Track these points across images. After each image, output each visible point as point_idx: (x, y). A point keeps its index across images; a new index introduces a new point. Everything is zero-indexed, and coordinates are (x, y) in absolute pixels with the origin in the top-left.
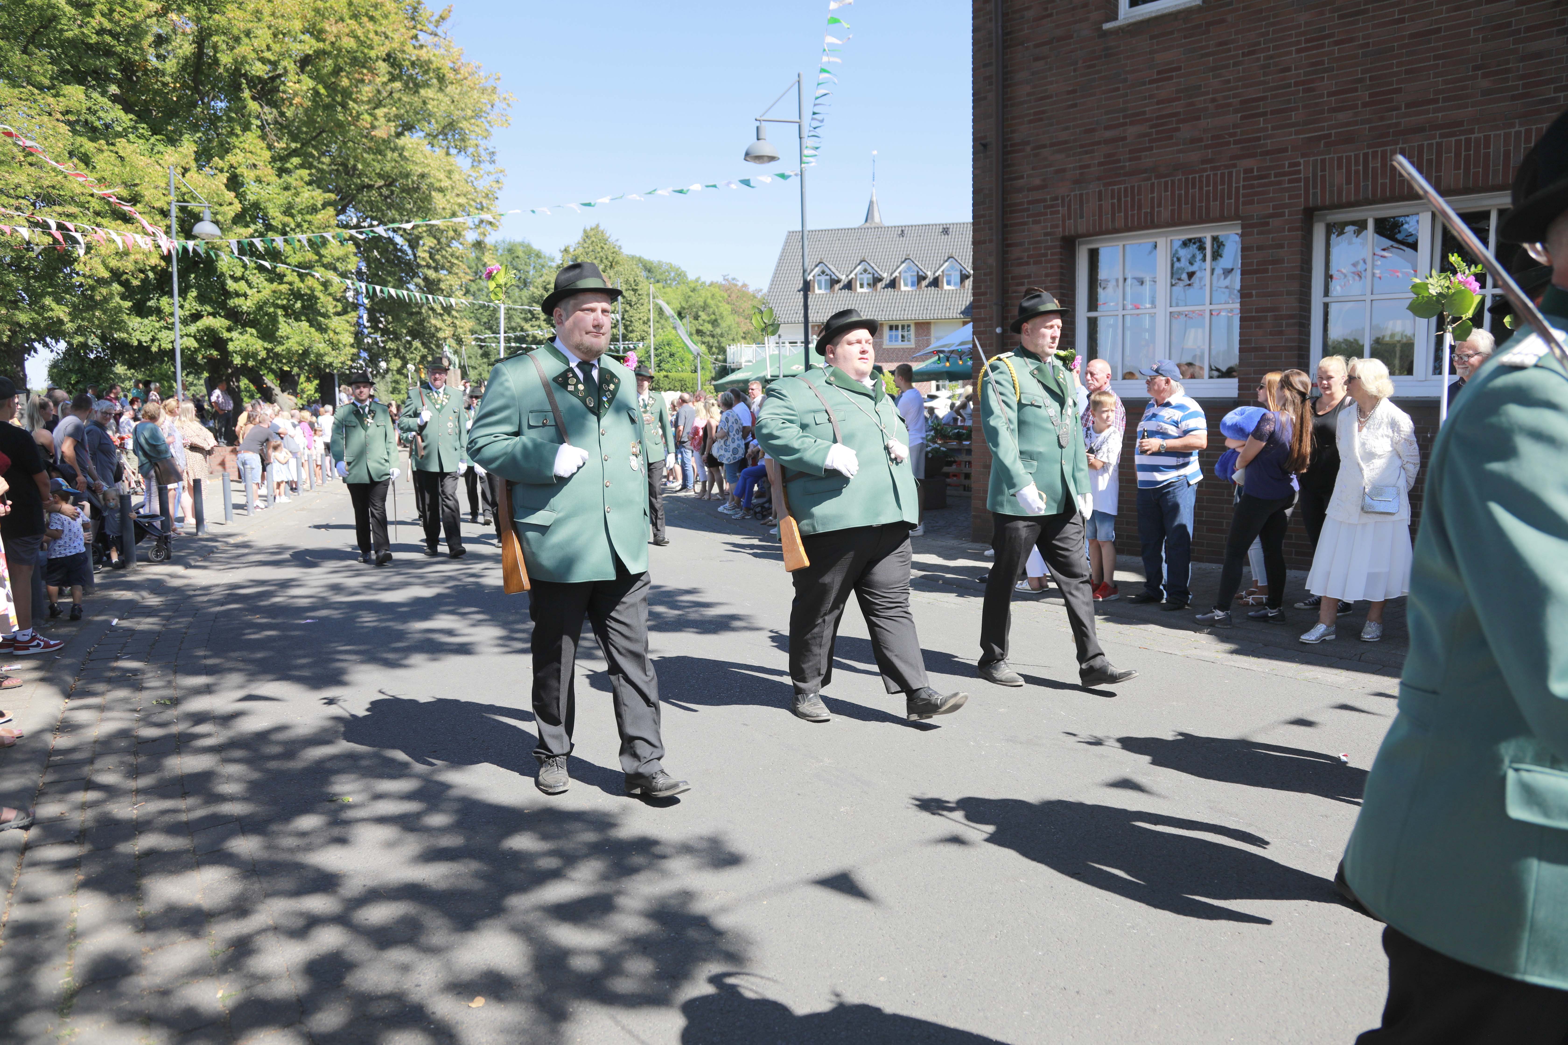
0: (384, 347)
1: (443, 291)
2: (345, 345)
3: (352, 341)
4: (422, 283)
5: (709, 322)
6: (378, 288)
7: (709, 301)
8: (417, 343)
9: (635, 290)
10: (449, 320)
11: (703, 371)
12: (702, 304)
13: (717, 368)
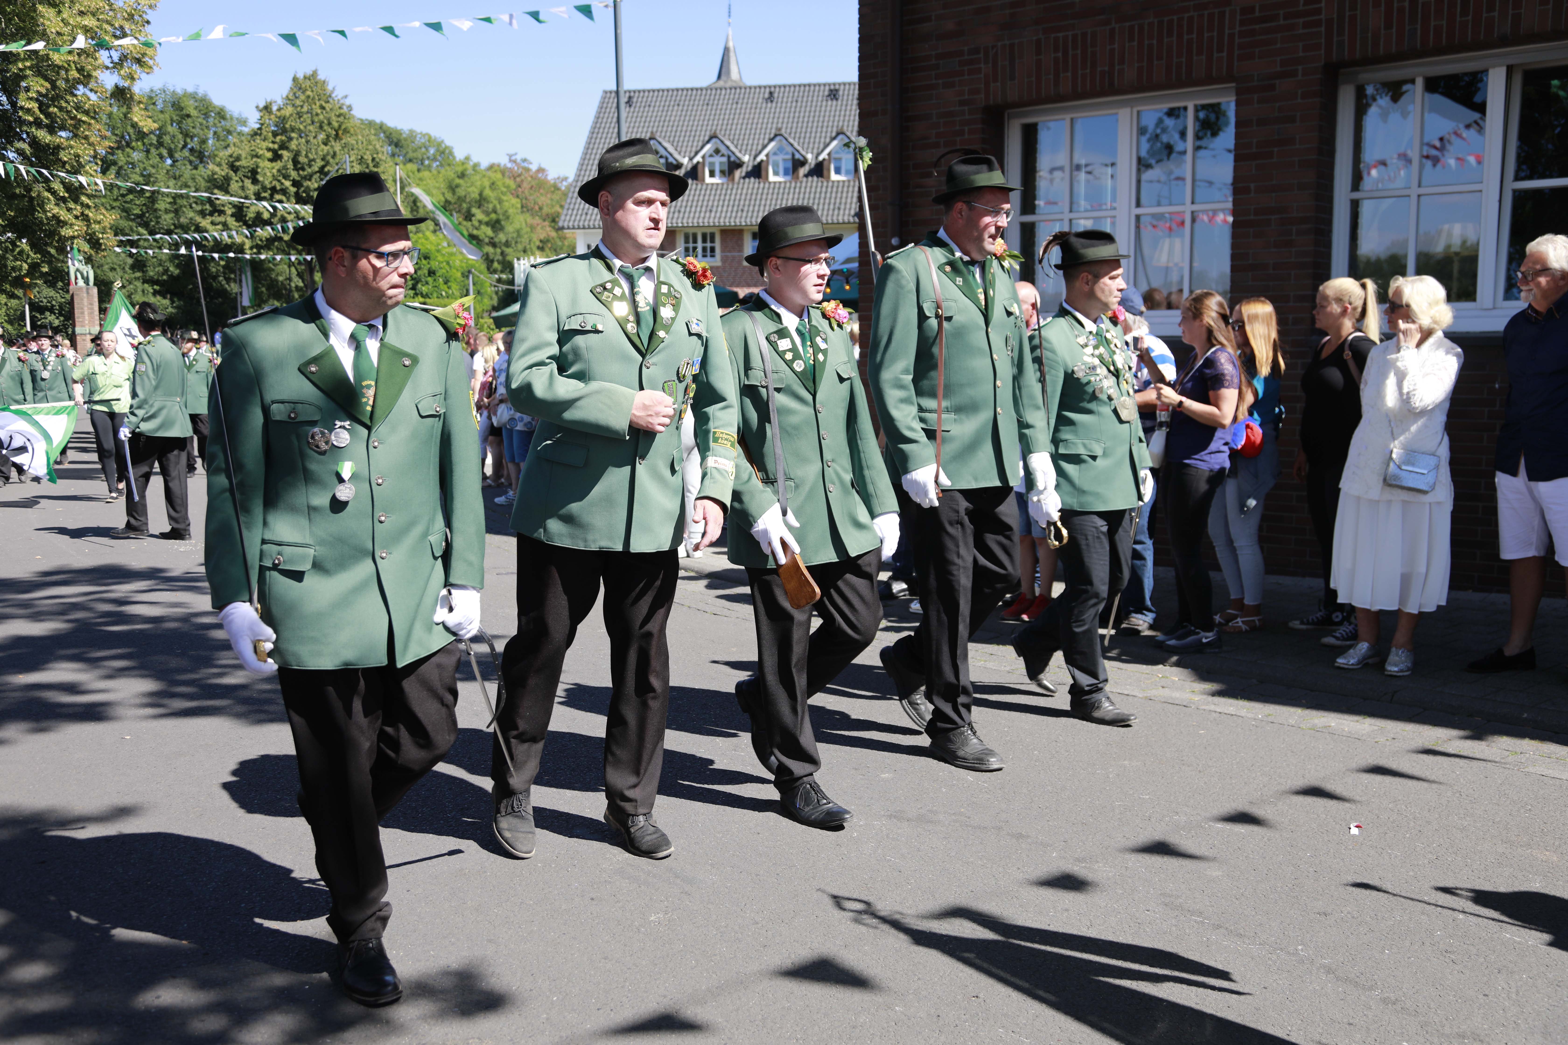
5: (487, 224)
8: (24, 244)
10: (77, 209)
11: (479, 298)
12: (477, 196)
13: (501, 294)
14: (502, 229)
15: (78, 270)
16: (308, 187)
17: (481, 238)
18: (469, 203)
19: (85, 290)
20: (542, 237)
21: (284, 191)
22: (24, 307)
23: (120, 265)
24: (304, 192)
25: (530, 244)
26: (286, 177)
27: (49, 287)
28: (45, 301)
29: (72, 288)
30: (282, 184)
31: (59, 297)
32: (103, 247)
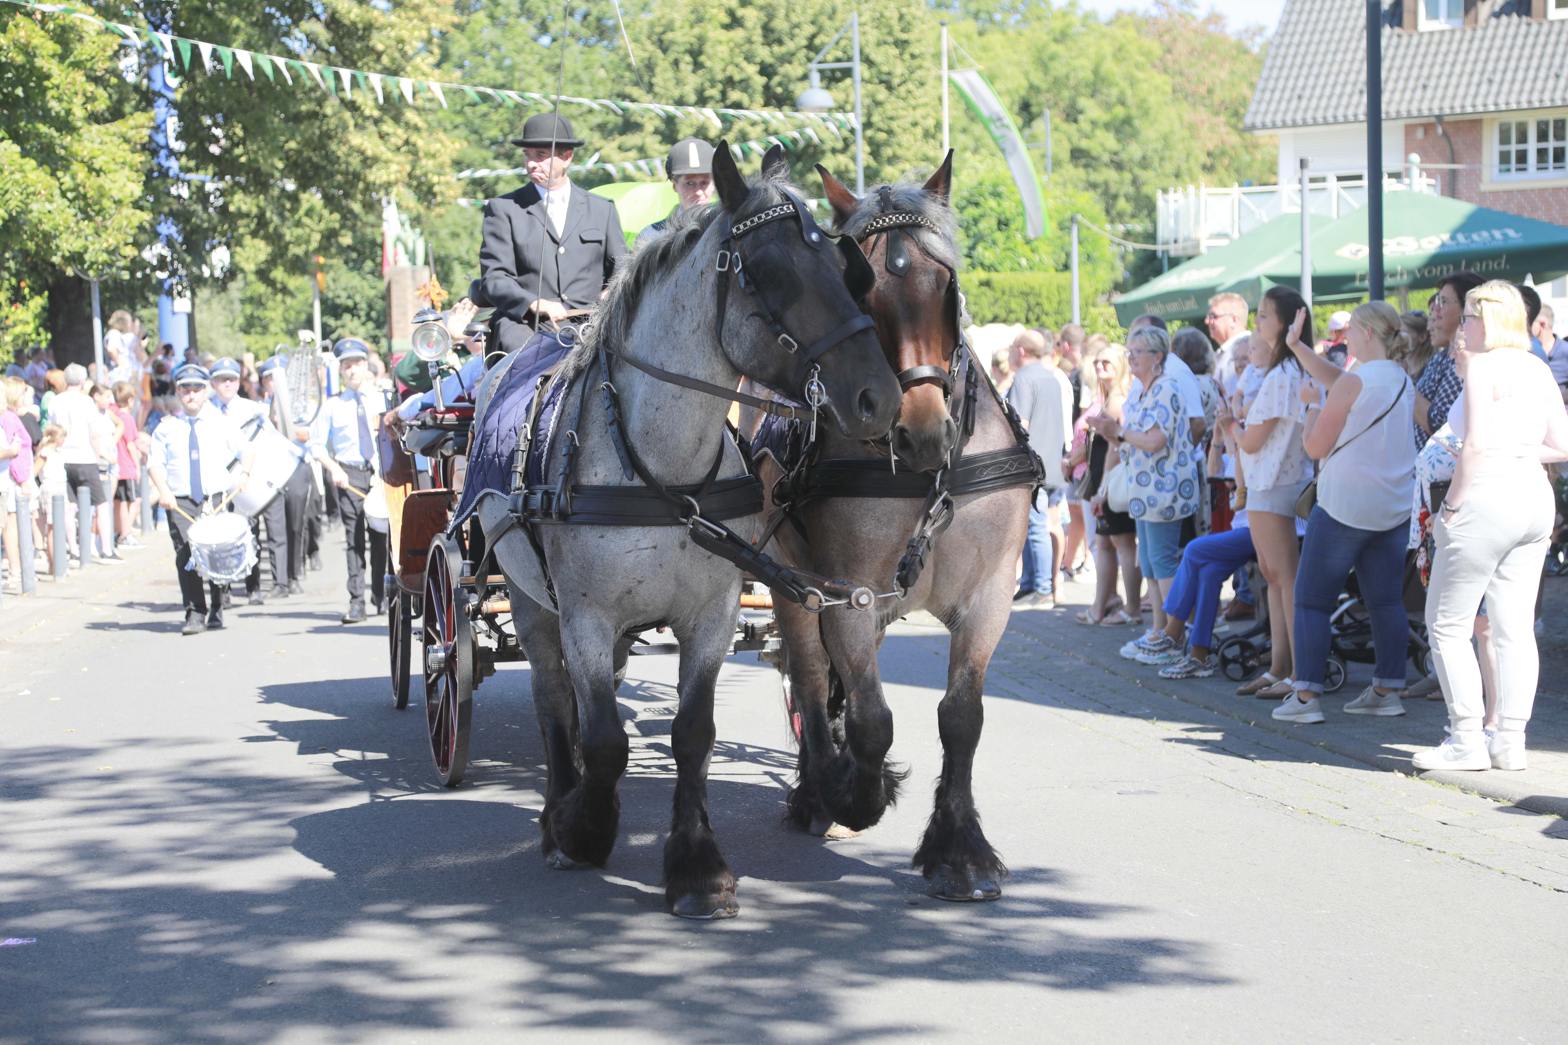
0: (223, 210)
1: (379, 55)
2: (118, 202)
3: (137, 190)
4: (323, 35)
5: (1107, 126)
6: (206, 49)
7: (1110, 67)
8: (313, 198)
9: (902, 44)
10: (397, 134)
11: (1089, 267)
12: (1090, 76)
13: (1131, 258)
14: (1134, 135)
15: (399, 239)
16: (785, 76)
17: (1094, 153)
18: (1075, 88)
19: (409, 274)
20: (1210, 146)
21: (744, 85)
22: (312, 306)
23: (465, 228)
24: (780, 84)
25: (1187, 159)
26: (749, 58)
27: (352, 269)
28: (344, 295)
29: (387, 270)
30: (742, 70)
31: (366, 286)
32: (439, 199)
